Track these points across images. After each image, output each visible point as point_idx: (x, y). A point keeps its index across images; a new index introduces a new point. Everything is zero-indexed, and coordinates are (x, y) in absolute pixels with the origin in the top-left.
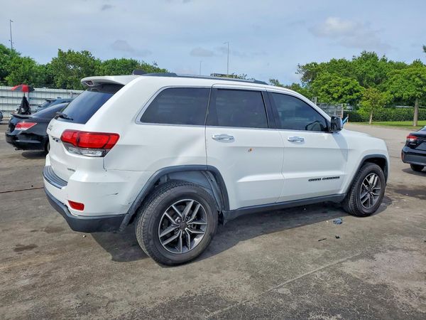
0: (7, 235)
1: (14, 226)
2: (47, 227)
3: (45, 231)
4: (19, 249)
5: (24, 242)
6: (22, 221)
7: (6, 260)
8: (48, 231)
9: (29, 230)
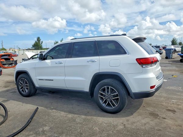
0: (179, 122)
1: (175, 128)
2: (156, 118)
3: (159, 116)
4: (174, 111)
5: (171, 114)
6: (169, 130)
7: (180, 109)
8: (158, 115)
9: (166, 120)
